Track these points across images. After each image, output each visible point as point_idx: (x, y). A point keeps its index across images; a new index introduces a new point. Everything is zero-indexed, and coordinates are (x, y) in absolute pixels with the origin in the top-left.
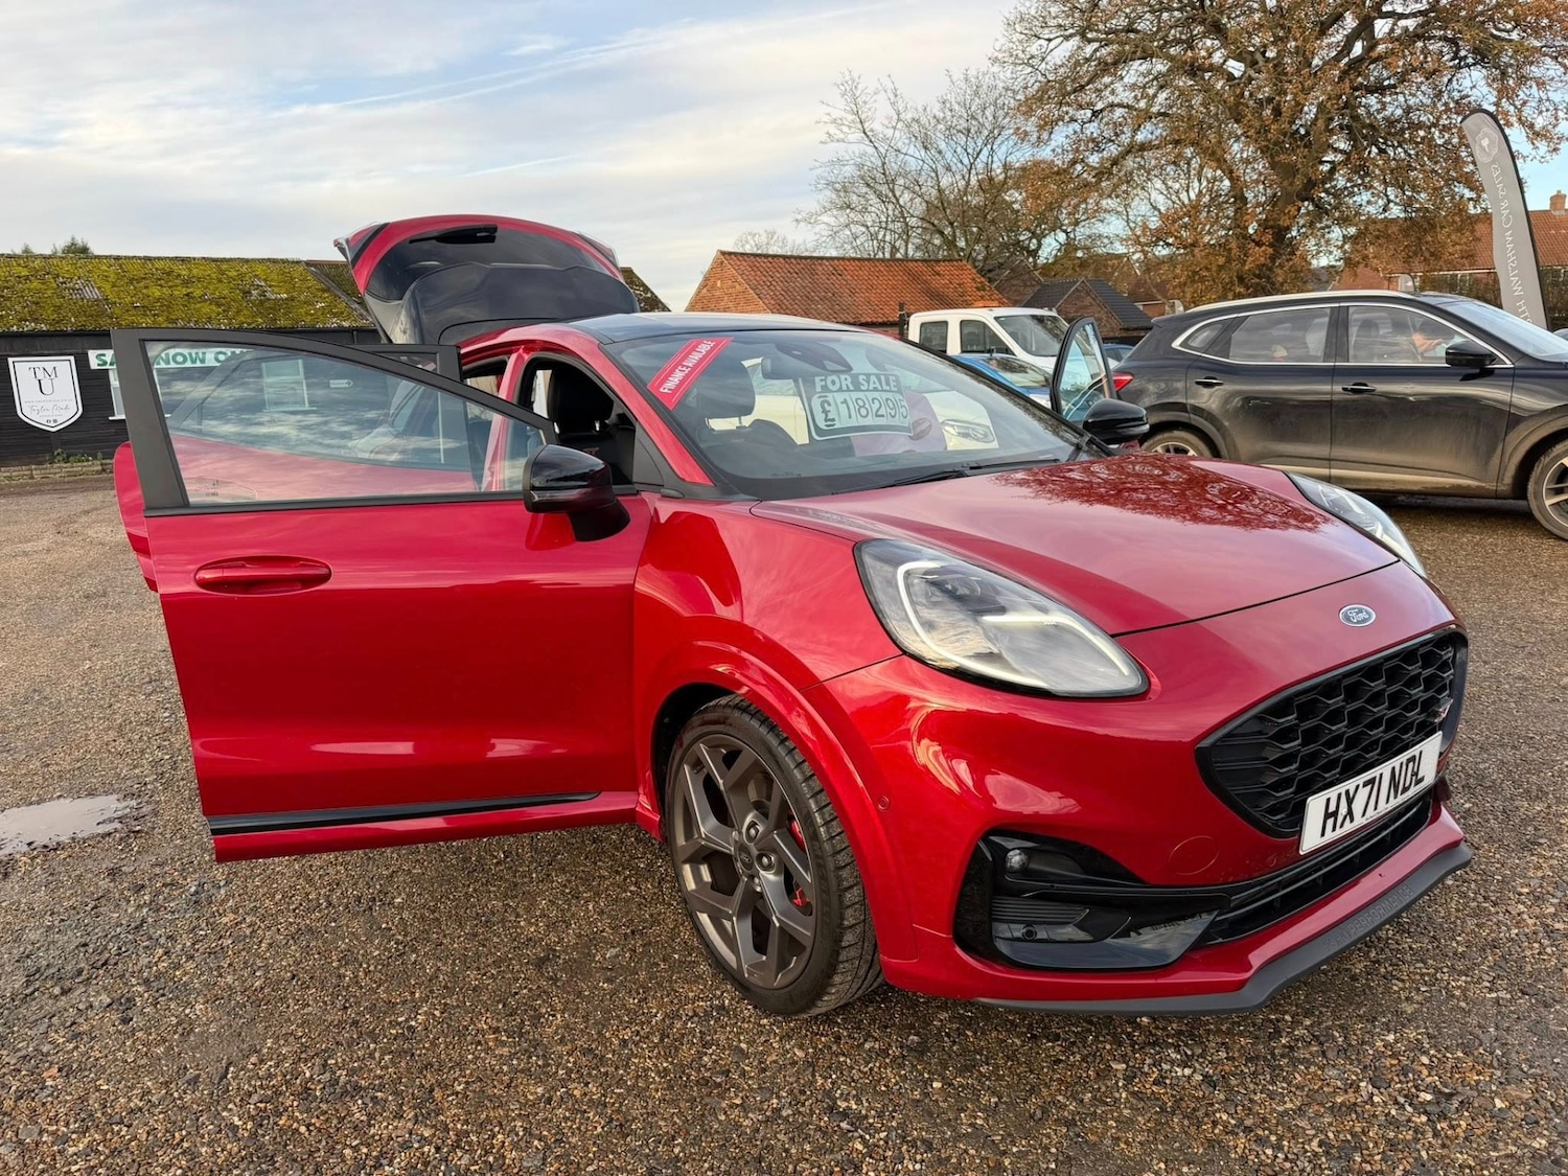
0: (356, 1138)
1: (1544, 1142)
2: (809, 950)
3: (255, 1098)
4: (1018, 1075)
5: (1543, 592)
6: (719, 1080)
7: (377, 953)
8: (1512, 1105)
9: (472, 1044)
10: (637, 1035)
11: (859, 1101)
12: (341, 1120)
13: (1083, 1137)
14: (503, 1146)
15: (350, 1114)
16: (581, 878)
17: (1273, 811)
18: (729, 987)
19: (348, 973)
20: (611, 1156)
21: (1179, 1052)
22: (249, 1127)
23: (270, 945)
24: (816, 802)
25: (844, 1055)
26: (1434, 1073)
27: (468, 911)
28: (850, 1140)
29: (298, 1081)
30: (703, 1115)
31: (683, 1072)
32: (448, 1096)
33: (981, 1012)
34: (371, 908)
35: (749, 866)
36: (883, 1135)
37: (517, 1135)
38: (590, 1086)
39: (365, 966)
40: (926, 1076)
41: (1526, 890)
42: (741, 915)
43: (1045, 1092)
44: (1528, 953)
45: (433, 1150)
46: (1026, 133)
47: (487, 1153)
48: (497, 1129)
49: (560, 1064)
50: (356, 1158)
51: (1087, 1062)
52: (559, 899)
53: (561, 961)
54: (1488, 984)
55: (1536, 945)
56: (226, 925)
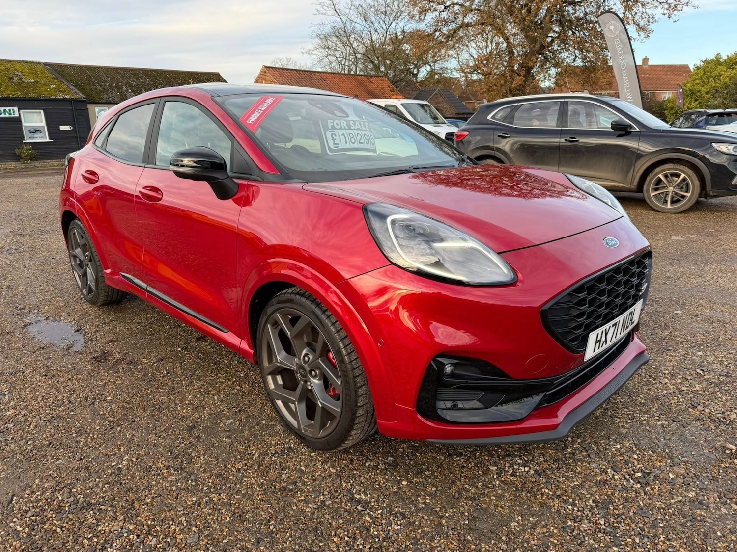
0: (90, 533)
1: (694, 494)
2: (338, 418)
3: (29, 514)
4: (444, 475)
5: (652, 235)
6: (291, 487)
7: (98, 428)
8: (677, 476)
9: (154, 475)
10: (245, 466)
11: (366, 495)
12: (81, 523)
13: (480, 506)
14: (175, 532)
15: (86, 519)
16: (209, 383)
17: (573, 340)
18: (293, 437)
19: (82, 440)
20: (236, 533)
21: (521, 459)
22: (26, 531)
23: (36, 426)
24: (343, 344)
25: (356, 470)
26: (640, 463)
27: (148, 403)
28: (363, 515)
29: (55, 503)
30: (284, 507)
31: (272, 484)
32: (143, 505)
33: (422, 443)
34: (93, 403)
35: (304, 376)
36: (380, 512)
37: (183, 525)
38: (222, 495)
39: (91, 435)
40: (399, 478)
41: (667, 372)
42: (300, 401)
43: (459, 483)
44: (672, 402)
45: (135, 537)
46: (413, 15)
47: (166, 536)
48: (171, 523)
49: (204, 484)
50: (91, 545)
51: (478, 467)
52: (198, 395)
53: (201, 428)
54: (657, 418)
55: (676, 398)
56: (9, 416)
